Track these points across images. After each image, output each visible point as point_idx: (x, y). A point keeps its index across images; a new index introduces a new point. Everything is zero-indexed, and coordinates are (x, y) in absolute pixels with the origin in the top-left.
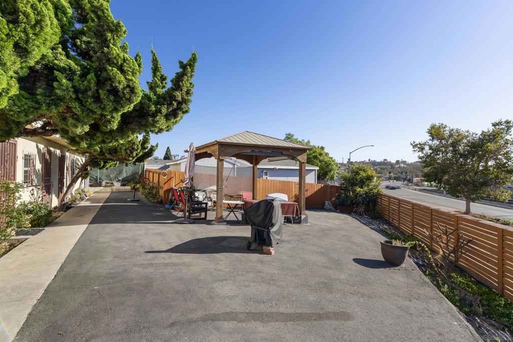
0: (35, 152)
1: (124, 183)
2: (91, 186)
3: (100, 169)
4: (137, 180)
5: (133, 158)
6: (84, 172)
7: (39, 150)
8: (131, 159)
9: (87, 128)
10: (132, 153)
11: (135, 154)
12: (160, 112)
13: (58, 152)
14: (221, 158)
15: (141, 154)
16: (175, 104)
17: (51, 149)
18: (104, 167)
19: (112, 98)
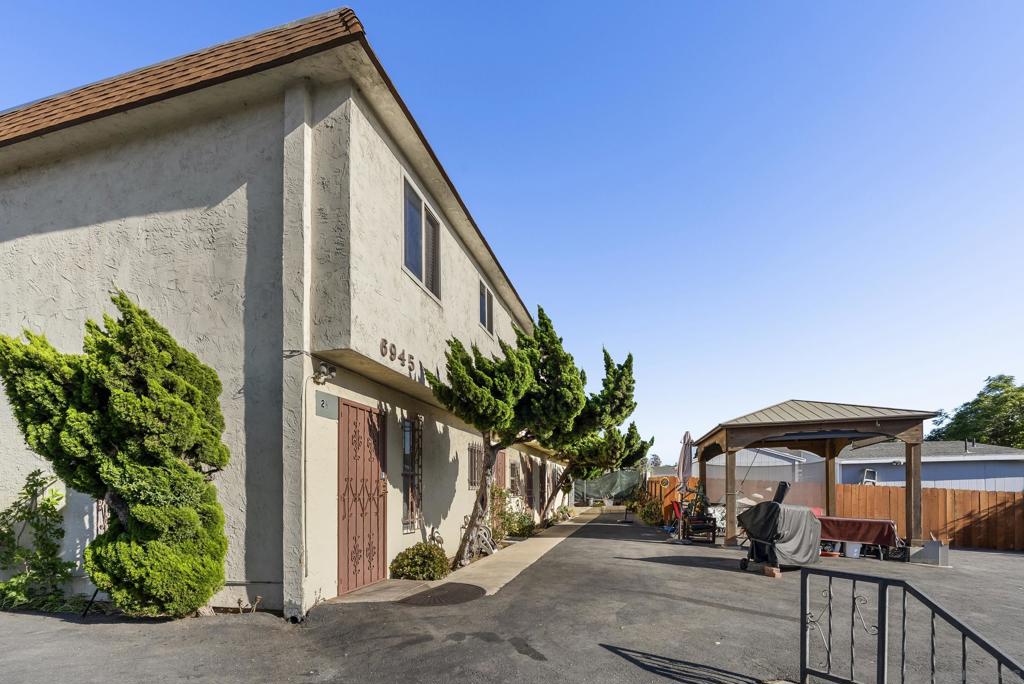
0: (519, 461)
1: (618, 501)
2: (576, 505)
3: (584, 479)
4: (635, 494)
5: (617, 460)
6: (563, 484)
7: (522, 458)
8: (614, 461)
9: (551, 433)
10: (614, 453)
11: (618, 456)
12: (605, 411)
13: (539, 460)
14: (730, 449)
15: (627, 453)
16: (617, 401)
17: (533, 457)
18: (588, 476)
19: (565, 408)
